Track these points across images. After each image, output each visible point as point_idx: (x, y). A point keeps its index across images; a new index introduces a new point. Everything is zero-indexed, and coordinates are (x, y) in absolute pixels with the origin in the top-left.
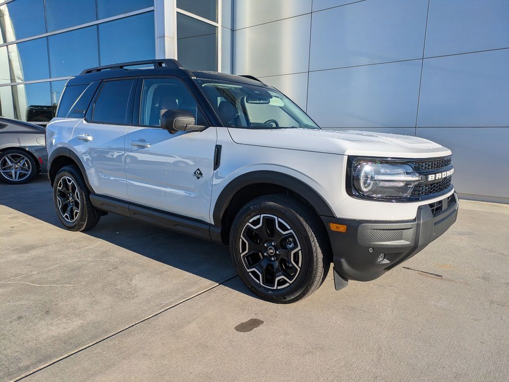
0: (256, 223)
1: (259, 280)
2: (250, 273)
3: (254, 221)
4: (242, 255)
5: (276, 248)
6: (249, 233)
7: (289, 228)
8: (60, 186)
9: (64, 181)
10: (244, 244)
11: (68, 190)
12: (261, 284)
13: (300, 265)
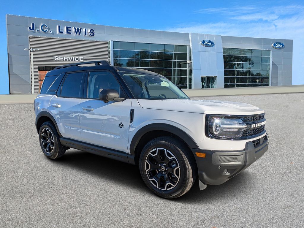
0: (154, 153)
1: (156, 185)
2: (151, 181)
3: (153, 152)
4: (146, 171)
5: (166, 167)
6: (150, 159)
7: (173, 155)
8: (43, 133)
9: (45, 130)
10: (147, 164)
11: (47, 135)
12: (158, 187)
13: (179, 176)
